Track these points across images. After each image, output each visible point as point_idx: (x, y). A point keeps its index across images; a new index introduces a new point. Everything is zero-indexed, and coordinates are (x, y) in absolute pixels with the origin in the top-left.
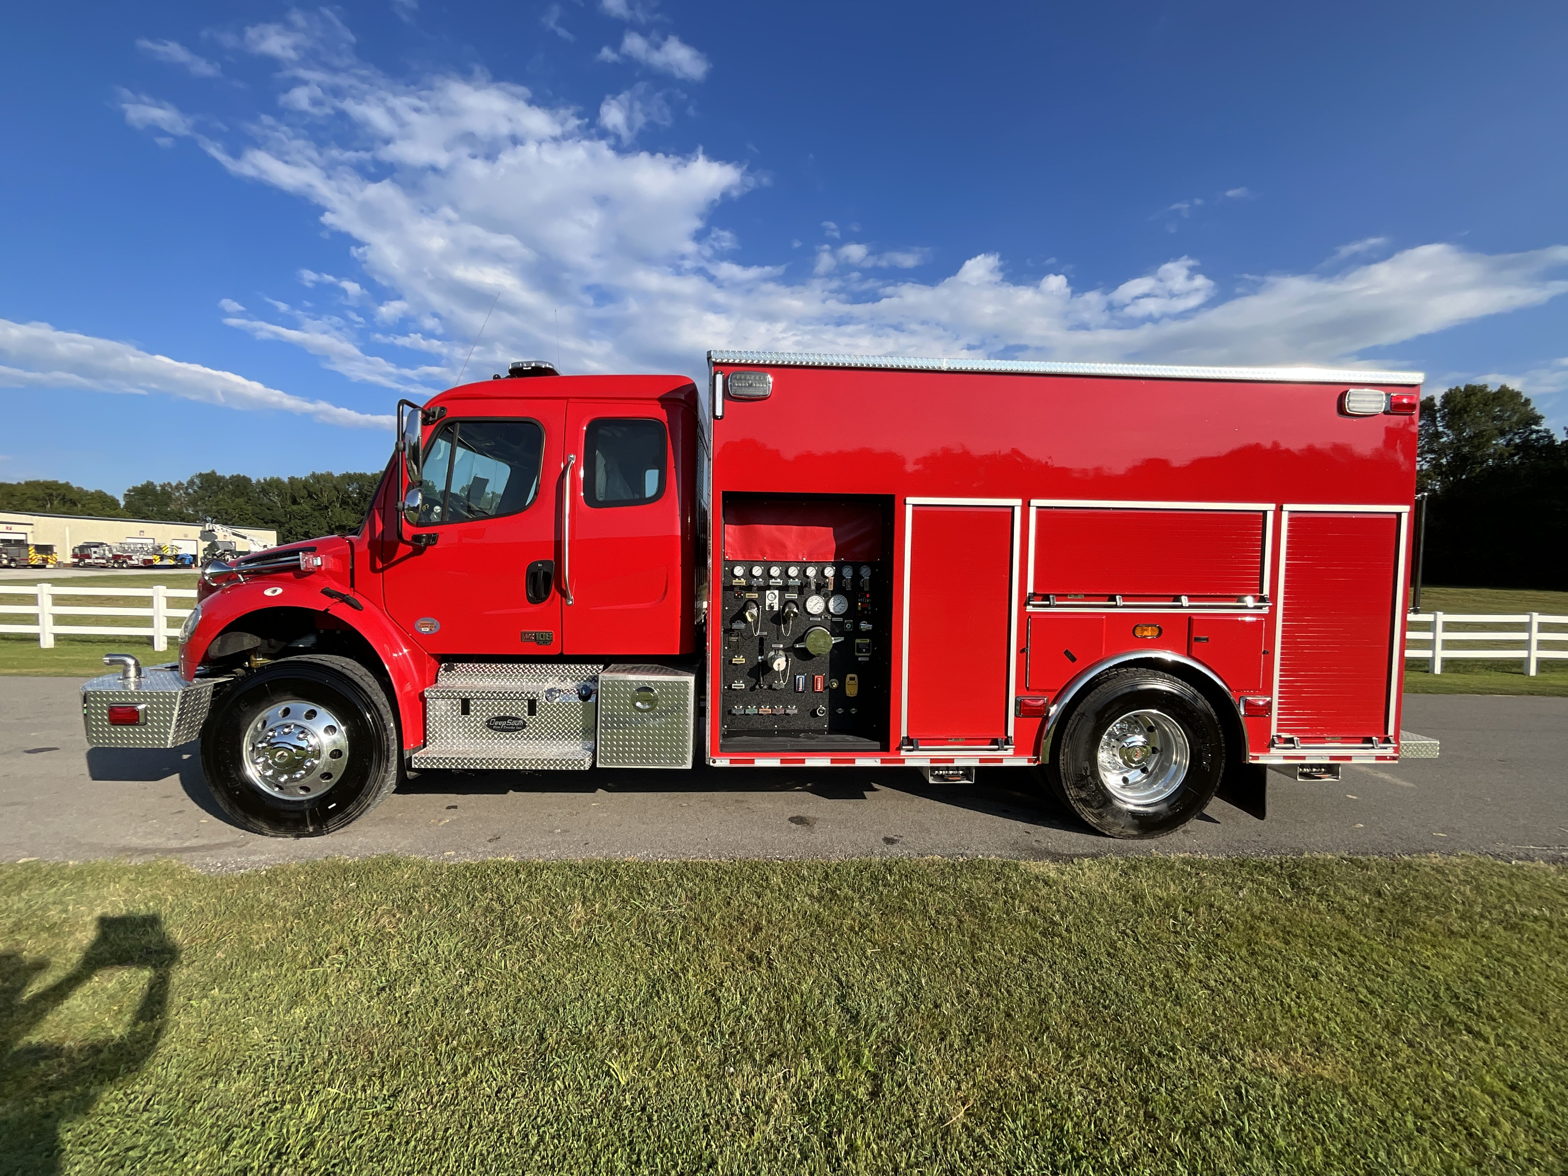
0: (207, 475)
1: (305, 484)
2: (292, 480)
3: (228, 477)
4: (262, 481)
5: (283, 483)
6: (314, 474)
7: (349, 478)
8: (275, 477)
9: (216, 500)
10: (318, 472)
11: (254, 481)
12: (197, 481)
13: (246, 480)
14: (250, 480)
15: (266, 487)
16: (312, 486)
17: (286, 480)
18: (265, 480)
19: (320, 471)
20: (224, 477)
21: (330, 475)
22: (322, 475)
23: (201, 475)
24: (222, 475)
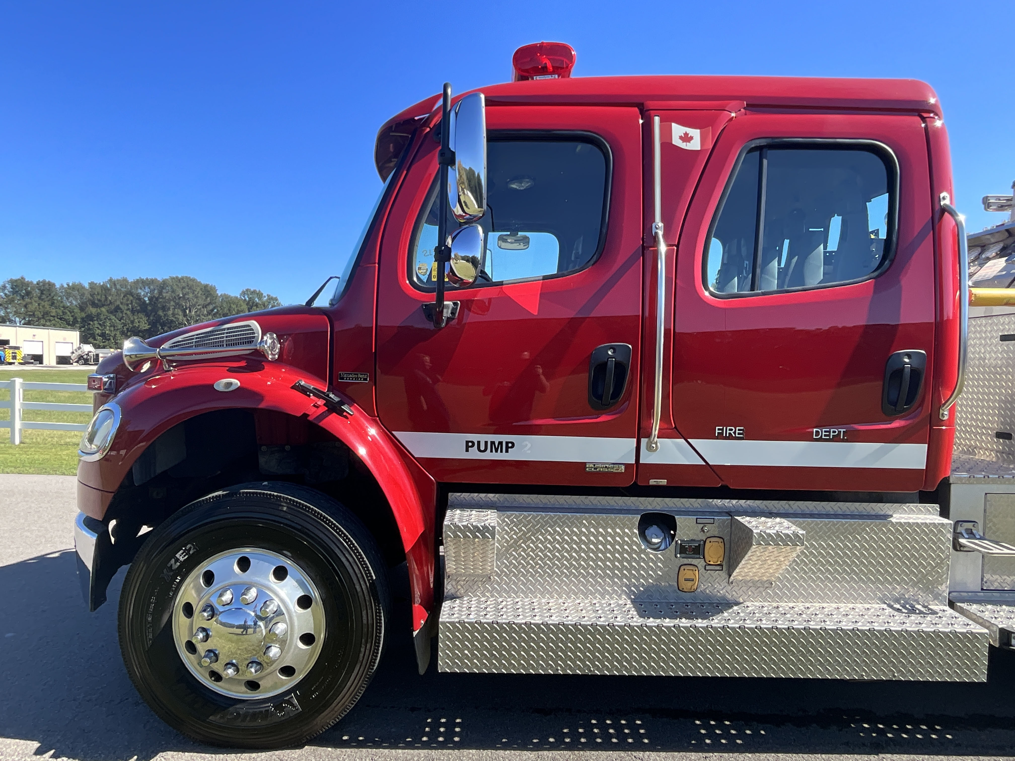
0: (16, 281)
1: (104, 288)
2: (92, 284)
3: (35, 282)
4: (66, 286)
5: (83, 288)
6: (111, 280)
7: (144, 283)
8: (77, 282)
9: (24, 303)
10: (115, 278)
11: (58, 286)
12: (8, 286)
13: (51, 285)
14: (54, 285)
15: (69, 291)
16: (109, 290)
17: (87, 286)
18: (68, 285)
19: (117, 277)
20: (32, 283)
21: (125, 280)
22: (118, 280)
23: (12, 282)
24: (30, 280)
